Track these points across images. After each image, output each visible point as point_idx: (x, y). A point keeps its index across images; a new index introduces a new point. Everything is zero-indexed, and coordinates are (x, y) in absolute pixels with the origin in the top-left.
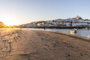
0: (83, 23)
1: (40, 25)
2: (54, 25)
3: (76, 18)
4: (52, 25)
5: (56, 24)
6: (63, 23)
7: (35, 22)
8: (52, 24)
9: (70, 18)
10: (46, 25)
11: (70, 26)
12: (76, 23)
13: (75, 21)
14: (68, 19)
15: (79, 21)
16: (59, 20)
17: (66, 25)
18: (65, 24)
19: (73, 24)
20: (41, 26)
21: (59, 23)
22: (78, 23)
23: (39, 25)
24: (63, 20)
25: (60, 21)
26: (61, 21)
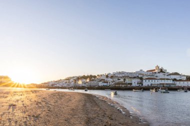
0: (164, 79)
1: (83, 82)
2: (108, 84)
3: (154, 70)
4: (105, 84)
5: (112, 82)
6: (125, 80)
7: (74, 77)
8: (105, 82)
9: (141, 70)
10: (93, 83)
11: (138, 85)
12: (151, 81)
13: (149, 77)
14: (137, 72)
15: (157, 77)
16: (120, 73)
17: (131, 84)
18: (130, 82)
19: (144, 81)
20: (84, 85)
21: (119, 79)
22: (153, 81)
23: (80, 82)
24: (127, 73)
25: (121, 75)
26: (123, 75)
